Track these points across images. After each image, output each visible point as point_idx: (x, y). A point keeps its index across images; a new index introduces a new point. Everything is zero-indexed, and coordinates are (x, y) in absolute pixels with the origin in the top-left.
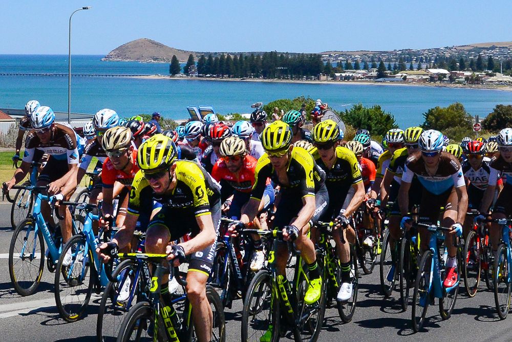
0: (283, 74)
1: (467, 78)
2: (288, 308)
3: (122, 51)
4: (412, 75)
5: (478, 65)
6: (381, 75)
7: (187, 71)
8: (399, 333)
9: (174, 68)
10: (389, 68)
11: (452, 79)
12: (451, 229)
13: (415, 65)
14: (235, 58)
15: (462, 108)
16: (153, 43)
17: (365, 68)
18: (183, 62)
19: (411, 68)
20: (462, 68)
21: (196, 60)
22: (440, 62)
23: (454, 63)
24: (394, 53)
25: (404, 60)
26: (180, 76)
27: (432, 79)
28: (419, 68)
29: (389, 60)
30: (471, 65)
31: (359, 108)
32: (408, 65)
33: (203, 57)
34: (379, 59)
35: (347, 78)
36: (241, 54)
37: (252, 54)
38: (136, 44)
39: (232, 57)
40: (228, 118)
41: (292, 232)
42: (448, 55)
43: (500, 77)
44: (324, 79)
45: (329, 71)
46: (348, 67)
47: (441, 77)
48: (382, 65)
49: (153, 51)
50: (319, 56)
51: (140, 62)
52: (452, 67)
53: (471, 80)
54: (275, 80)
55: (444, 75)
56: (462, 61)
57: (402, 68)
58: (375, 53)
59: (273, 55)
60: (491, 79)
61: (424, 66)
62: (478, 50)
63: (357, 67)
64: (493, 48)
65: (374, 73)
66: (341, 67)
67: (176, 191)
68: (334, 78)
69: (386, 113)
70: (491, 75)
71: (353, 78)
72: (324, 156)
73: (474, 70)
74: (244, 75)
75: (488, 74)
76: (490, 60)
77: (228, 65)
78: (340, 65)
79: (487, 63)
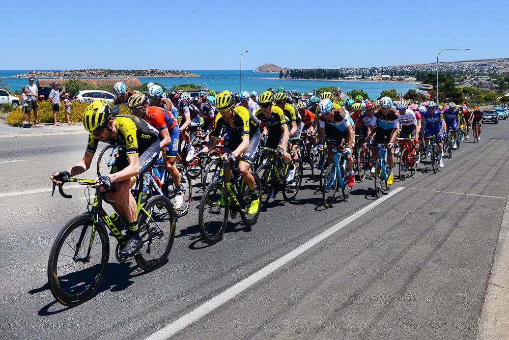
0: (324, 77)
1: (397, 79)
2: (236, 202)
3: (261, 68)
4: (375, 78)
5: (402, 74)
6: (363, 77)
7: (286, 76)
8: (316, 209)
9: (281, 75)
10: (366, 75)
11: (391, 79)
12: (344, 150)
13: (377, 74)
14: (305, 71)
15: (395, 91)
16: (273, 65)
17: (357, 75)
18: (285, 73)
19: (375, 75)
20: (395, 75)
21: (290, 72)
22: (386, 72)
23: (392, 73)
24: (368, 69)
25: (372, 72)
26: (283, 78)
27: (383, 79)
28: (378, 75)
29: (366, 72)
30: (399, 74)
31: (355, 91)
32: (374, 74)
33: (292, 71)
34: (362, 71)
35: (349, 79)
36: (308, 70)
37: (312, 69)
38: (267, 66)
39: (304, 71)
40: (303, 95)
41: (230, 157)
42: (389, 70)
43: (410, 78)
44: (340, 79)
45: (342, 76)
46: (350, 74)
47: (387, 78)
48: (363, 74)
49: (273, 69)
50: (338, 70)
51: (268, 73)
52: (391, 75)
53: (399, 80)
54: (321, 80)
55: (388, 78)
56: (395, 72)
57: (372, 75)
58: (360, 69)
59: (320, 70)
60: (407, 79)
61: (380, 74)
62: (401, 67)
63: (353, 75)
64: (408, 67)
65: (360, 77)
66: (347, 75)
67: (118, 137)
68: (344, 79)
69: (365, 93)
70: (407, 77)
71: (352, 79)
72: (265, 112)
73: (400, 76)
74: (309, 78)
75: (406, 77)
76: (407, 71)
77: (302, 74)
78: (346, 74)
79: (405, 73)
